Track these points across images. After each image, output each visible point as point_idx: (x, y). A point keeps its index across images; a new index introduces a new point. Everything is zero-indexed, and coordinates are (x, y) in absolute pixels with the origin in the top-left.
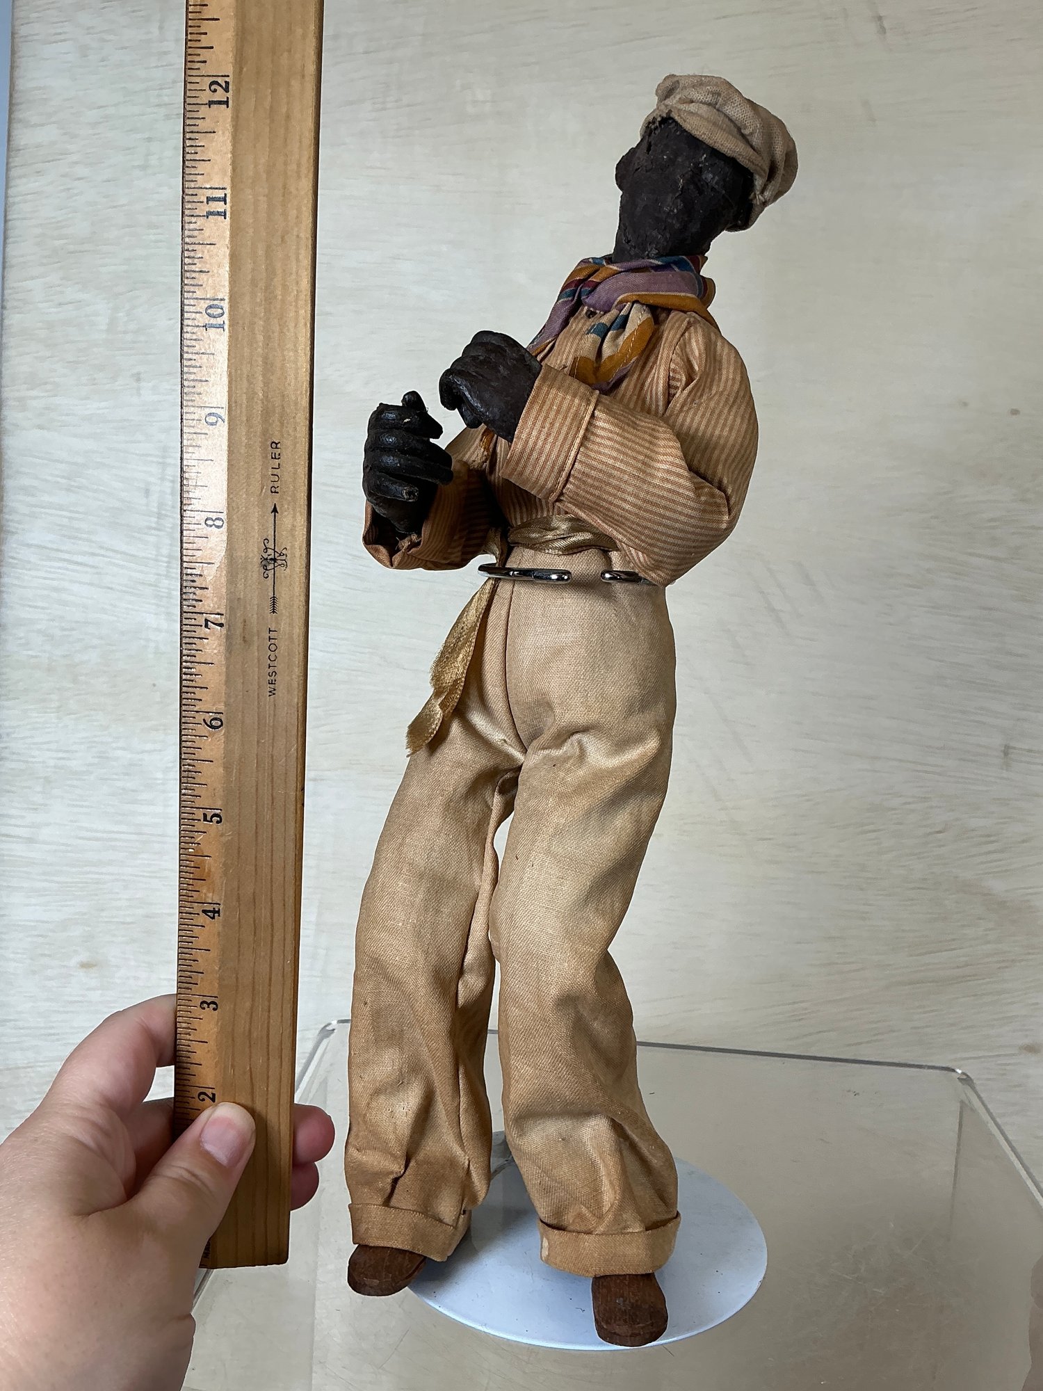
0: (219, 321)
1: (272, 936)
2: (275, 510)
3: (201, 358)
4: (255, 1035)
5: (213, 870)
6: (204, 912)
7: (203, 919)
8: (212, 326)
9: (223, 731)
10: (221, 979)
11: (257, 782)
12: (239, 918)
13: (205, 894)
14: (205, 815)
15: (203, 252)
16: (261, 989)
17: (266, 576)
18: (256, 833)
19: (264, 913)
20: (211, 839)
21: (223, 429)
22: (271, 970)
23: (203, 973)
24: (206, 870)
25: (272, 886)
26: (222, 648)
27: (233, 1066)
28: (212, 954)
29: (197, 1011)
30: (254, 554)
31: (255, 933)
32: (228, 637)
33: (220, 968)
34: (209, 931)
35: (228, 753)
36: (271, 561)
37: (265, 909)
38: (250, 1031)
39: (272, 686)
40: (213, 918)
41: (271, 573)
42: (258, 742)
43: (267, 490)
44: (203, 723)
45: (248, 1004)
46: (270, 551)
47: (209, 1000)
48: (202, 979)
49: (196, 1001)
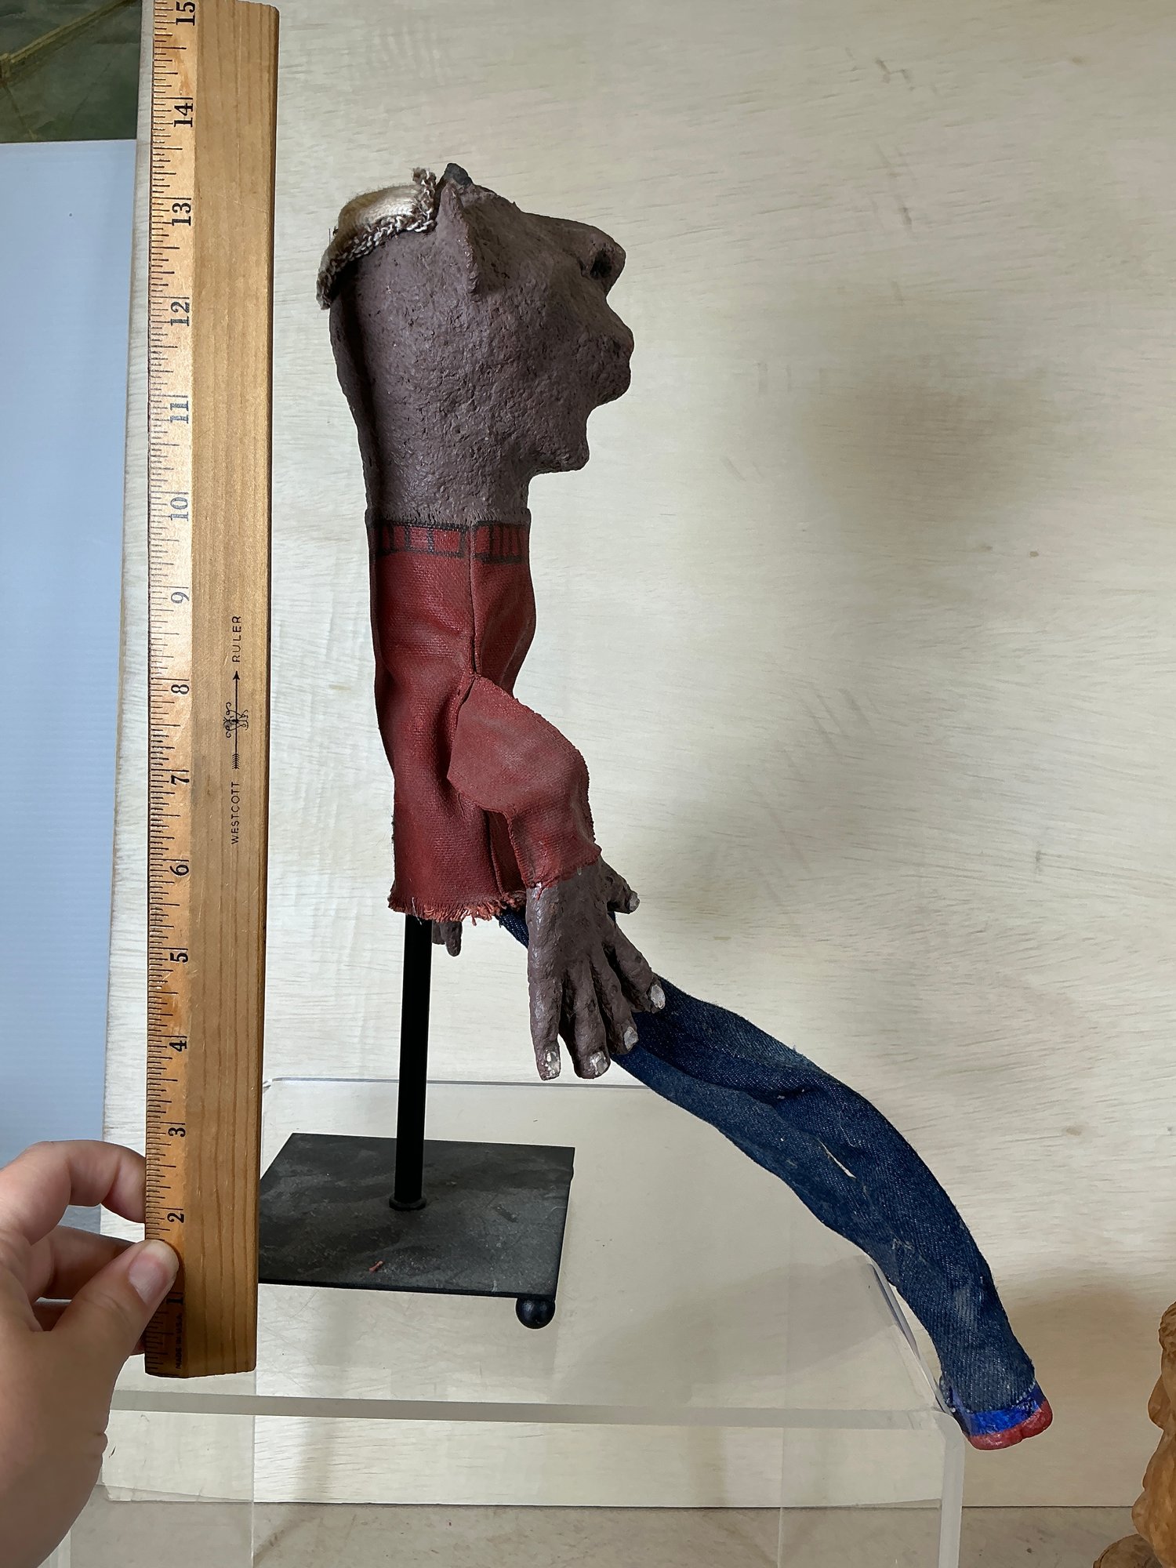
0: (184, 512)
1: (236, 1065)
2: (236, 677)
3: (167, 545)
4: (220, 1158)
5: (180, 1005)
6: (172, 1044)
7: (170, 1051)
8: (178, 516)
9: (188, 877)
10: (187, 1106)
11: (221, 922)
12: (205, 1050)
13: (173, 1028)
14: (172, 955)
15: (168, 452)
16: (226, 1115)
17: (228, 735)
18: (221, 969)
19: (229, 1046)
20: (177, 977)
21: (188, 606)
22: (235, 1097)
23: (170, 1101)
24: (174, 1005)
25: (236, 1019)
26: (188, 802)
27: (200, 1188)
28: (179, 1084)
29: (165, 1138)
30: (217, 715)
31: (220, 1063)
32: (193, 791)
33: (187, 1097)
34: (176, 1064)
35: (193, 897)
36: (233, 722)
37: (230, 1040)
38: (216, 1154)
39: (235, 834)
40: (180, 1050)
41: (233, 733)
42: (222, 886)
43: (228, 659)
44: (169, 869)
45: (214, 1130)
46: (232, 714)
47: (177, 1127)
48: (170, 1108)
49: (166, 1128)
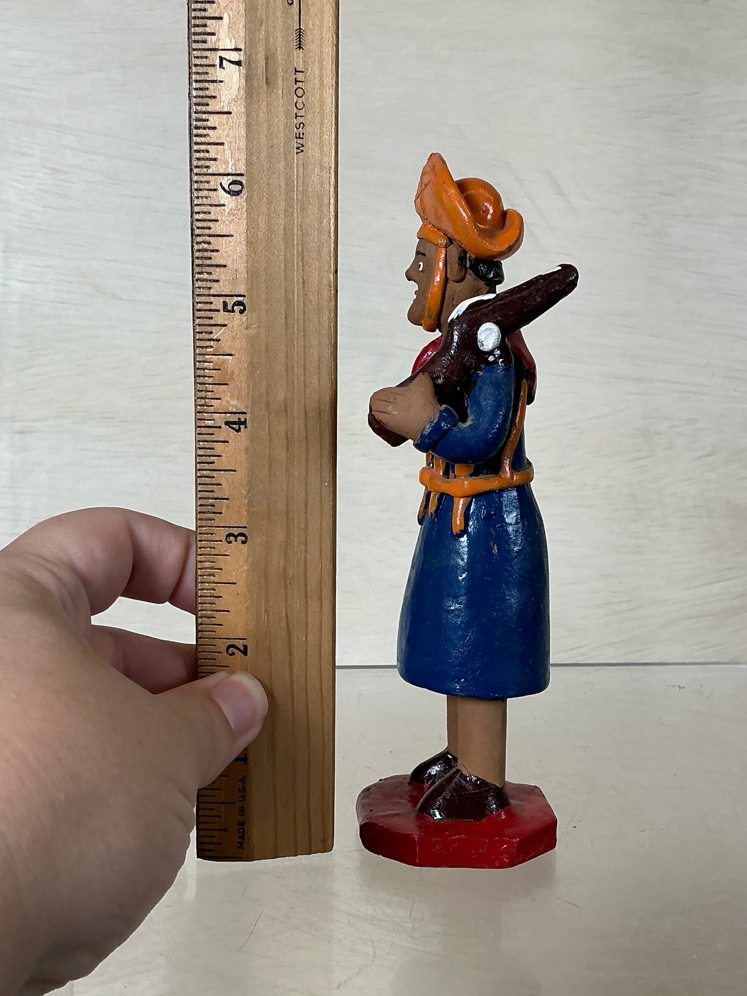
4: (290, 573)
5: (236, 371)
6: (227, 423)
7: (226, 433)
9: (244, 197)
10: (250, 504)
11: (285, 261)
12: (269, 430)
13: (228, 401)
14: (225, 304)
16: (296, 516)
17: (290, 2)
18: (286, 325)
19: (297, 426)
20: (232, 334)
22: (306, 493)
23: (228, 499)
24: (229, 372)
25: (305, 390)
26: (241, 94)
27: (267, 611)
28: (238, 475)
29: (223, 547)
31: (289, 449)
32: (249, 78)
33: (248, 492)
34: (234, 448)
35: (250, 225)
37: (299, 419)
38: (285, 568)
39: (300, 141)
40: (238, 431)
42: (286, 212)
44: (220, 188)
45: (282, 536)
47: (236, 531)
48: (227, 506)
49: (222, 533)
